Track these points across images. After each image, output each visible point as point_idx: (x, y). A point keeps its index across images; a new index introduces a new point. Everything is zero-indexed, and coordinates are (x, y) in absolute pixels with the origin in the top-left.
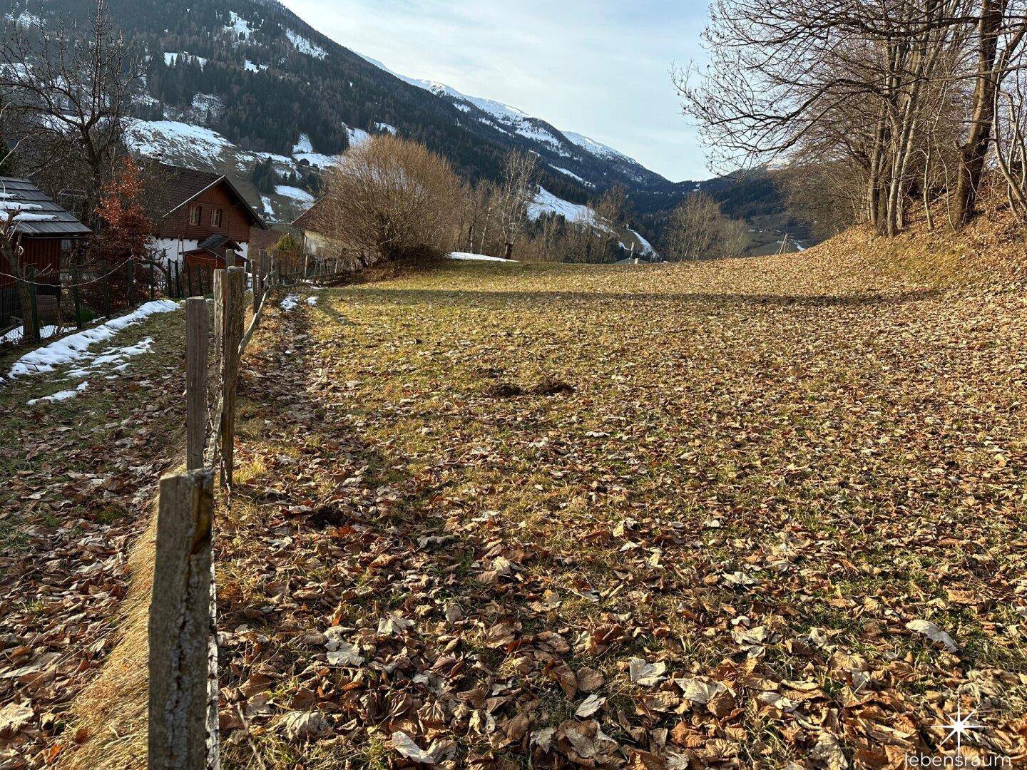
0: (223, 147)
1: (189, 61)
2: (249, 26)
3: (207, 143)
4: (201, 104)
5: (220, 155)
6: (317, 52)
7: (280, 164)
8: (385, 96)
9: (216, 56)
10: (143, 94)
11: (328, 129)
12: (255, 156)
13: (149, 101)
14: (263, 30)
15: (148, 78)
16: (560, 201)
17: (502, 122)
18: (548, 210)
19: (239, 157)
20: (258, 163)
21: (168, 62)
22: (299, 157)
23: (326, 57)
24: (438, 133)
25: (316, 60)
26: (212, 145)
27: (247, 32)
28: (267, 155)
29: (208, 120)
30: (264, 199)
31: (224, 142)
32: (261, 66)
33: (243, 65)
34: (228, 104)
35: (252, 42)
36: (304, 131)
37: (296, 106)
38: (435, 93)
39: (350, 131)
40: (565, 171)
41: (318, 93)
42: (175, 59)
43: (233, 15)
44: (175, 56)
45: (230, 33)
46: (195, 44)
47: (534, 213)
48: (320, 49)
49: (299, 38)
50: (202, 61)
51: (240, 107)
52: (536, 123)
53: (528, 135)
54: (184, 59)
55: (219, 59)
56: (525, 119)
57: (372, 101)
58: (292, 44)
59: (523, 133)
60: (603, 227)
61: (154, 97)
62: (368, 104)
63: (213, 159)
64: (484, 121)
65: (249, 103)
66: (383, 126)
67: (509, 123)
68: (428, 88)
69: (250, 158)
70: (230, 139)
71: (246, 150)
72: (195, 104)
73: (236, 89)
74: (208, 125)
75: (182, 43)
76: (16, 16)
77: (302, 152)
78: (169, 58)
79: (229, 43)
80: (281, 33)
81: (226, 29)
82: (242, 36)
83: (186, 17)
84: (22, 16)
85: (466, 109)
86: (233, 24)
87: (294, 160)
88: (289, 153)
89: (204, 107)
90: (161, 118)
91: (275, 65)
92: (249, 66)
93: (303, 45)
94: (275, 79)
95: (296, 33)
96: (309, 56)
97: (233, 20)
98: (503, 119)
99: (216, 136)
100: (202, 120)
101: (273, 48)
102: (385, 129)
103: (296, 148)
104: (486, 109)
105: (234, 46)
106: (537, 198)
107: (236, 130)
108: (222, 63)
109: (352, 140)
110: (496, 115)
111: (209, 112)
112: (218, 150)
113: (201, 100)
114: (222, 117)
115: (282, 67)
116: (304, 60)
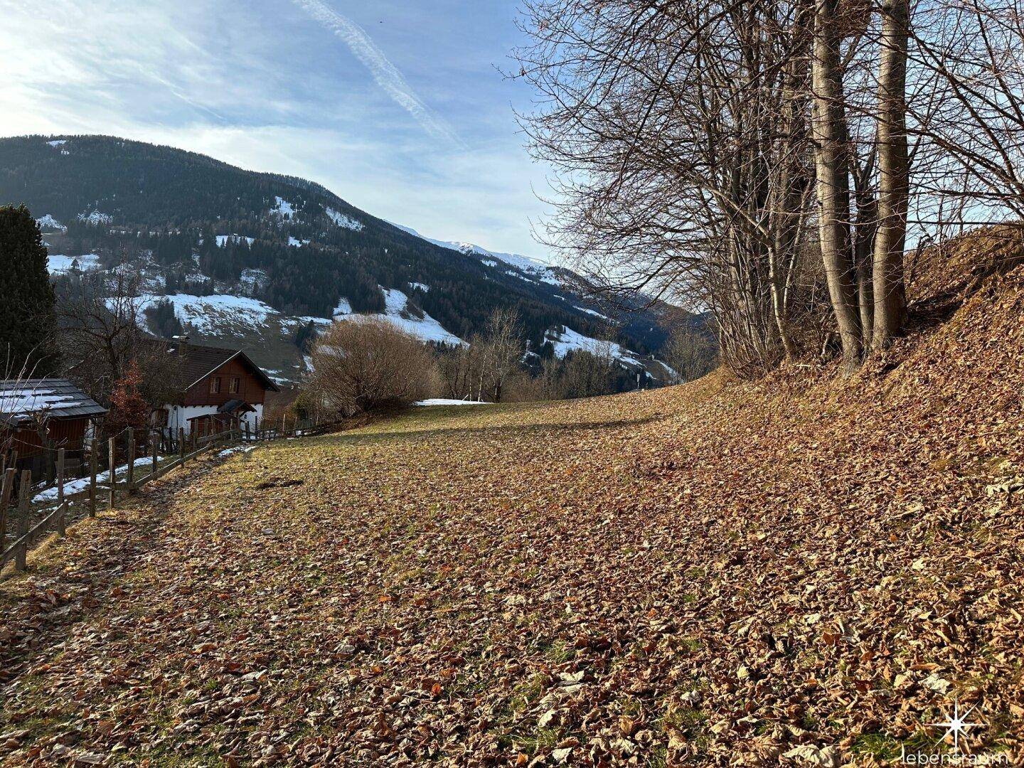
0: (268, 314)
1: (238, 241)
2: (293, 208)
3: (253, 312)
4: (248, 278)
5: (266, 322)
6: (355, 225)
7: (321, 326)
8: (417, 258)
9: (263, 234)
10: (196, 273)
11: (366, 291)
12: (298, 320)
13: (202, 278)
14: (305, 210)
15: (201, 260)
16: (585, 339)
17: (527, 273)
18: (574, 347)
19: (283, 322)
20: (301, 326)
21: (219, 243)
22: (339, 318)
23: (362, 229)
24: (467, 287)
25: (354, 232)
26: (258, 313)
27: (291, 213)
28: (309, 319)
29: (255, 291)
30: (307, 359)
31: (269, 309)
32: (304, 241)
33: (287, 241)
34: (273, 276)
35: (295, 221)
36: (343, 295)
37: (336, 273)
38: (464, 252)
39: (386, 292)
40: (590, 312)
41: (356, 261)
42: (225, 241)
43: (278, 199)
44: (226, 238)
45: (275, 215)
46: (245, 226)
47: (560, 350)
48: (357, 223)
49: (338, 215)
50: (249, 240)
51: (284, 278)
52: (559, 272)
53: (552, 282)
54: (233, 240)
55: (265, 238)
56: (548, 269)
57: (406, 264)
58: (331, 220)
59: (547, 281)
60: (630, 360)
61: (206, 275)
62: (403, 267)
63: (259, 326)
64: (510, 273)
65: (292, 273)
66: (416, 285)
67: (534, 273)
68: (457, 249)
69: (293, 323)
70: (275, 307)
71: (289, 315)
72: (243, 278)
73: (280, 263)
74: (255, 296)
75: (232, 226)
76: (87, 216)
77: (342, 314)
78: (220, 240)
79: (275, 224)
80: (321, 212)
81: (272, 211)
82: (287, 216)
83: (236, 205)
84: (92, 215)
85: (493, 264)
86: (278, 207)
87: (334, 321)
88: (330, 316)
89: (251, 280)
90: (212, 293)
91: (316, 239)
92: (293, 242)
93: (342, 220)
94: (316, 251)
95: (335, 210)
96: (347, 230)
97: (278, 204)
98: (528, 270)
99: (262, 305)
100: (250, 292)
101: (314, 225)
102: (419, 287)
103: (336, 311)
104: (512, 263)
105: (280, 225)
106: (563, 338)
107: (281, 298)
108: (268, 242)
109: (388, 301)
110: (521, 267)
111: (256, 285)
112: (264, 317)
113: (249, 275)
114: (268, 288)
115: (323, 241)
116: (343, 234)
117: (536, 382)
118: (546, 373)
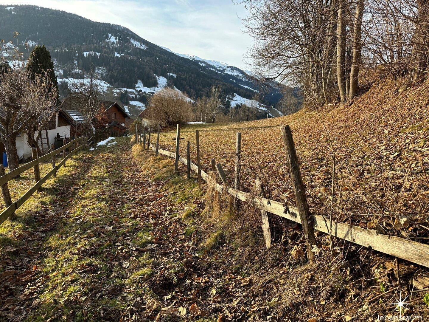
0: (108, 87)
1: (93, 54)
2: (116, 39)
3: (102, 86)
4: (99, 71)
5: (107, 90)
6: (143, 47)
7: (131, 92)
8: (171, 62)
9: (103, 52)
10: (76, 69)
11: (149, 77)
12: (121, 90)
13: (79, 71)
14: (121, 40)
15: (78, 63)
16: (244, 99)
17: (219, 69)
18: (239, 103)
19: (114, 91)
20: (122, 92)
21: (85, 55)
22: (138, 89)
23: (147, 48)
24: (193, 75)
25: (143, 50)
26: (103, 87)
27: (115, 41)
28: (125, 89)
29: (102, 77)
30: (125, 107)
31: (108, 85)
32: (121, 54)
33: (114, 54)
34: (109, 70)
35: (117, 45)
36: (139, 79)
37: (136, 69)
38: (191, 59)
39: (158, 77)
40: (246, 87)
41: (144, 63)
42: (88, 54)
43: (110, 35)
44: (88, 53)
45: (108, 42)
46: (95, 47)
47: (233, 104)
48: (144, 46)
49: (136, 42)
50: (98, 54)
51: (114, 71)
52: (233, 68)
53: (230, 73)
54: (91, 54)
55: (105, 53)
56: (228, 67)
57: (166, 64)
58: (133, 45)
59: (228, 73)
60: (263, 108)
61: (81, 70)
62: (165, 66)
63: (104, 92)
64: (211, 69)
65: (117, 69)
66: (171, 74)
67: (222, 69)
68: (188, 58)
69: (119, 91)
70: (111, 84)
71: (117, 88)
72: (96, 71)
73: (112, 64)
74: (102, 79)
75: (90, 47)
76: (26, 42)
77: (139, 87)
78: (86, 54)
79: (109, 46)
80: (128, 41)
81: (107, 41)
82: (113, 43)
83: (91, 38)
84: (28, 42)
85: (204, 65)
86: (109, 39)
87: (136, 90)
88: (134, 88)
89: (100, 72)
90: (83, 78)
91: (127, 53)
92: (117, 54)
93: (137, 45)
94: (127, 59)
95: (134, 40)
96: (140, 49)
97: (110, 37)
98: (219, 68)
99: (105, 83)
100: (99, 77)
101: (126, 47)
102: (172, 76)
103: (137, 86)
104: (212, 64)
105: (111, 47)
106: (234, 98)
107: (113, 80)
108: (106, 54)
109: (159, 81)
110: (216, 66)
111: (102, 74)
112: (106, 88)
113: (99, 69)
114: (107, 76)
115: (129, 54)
116: (138, 51)
117: (227, 117)
118: (230, 113)
